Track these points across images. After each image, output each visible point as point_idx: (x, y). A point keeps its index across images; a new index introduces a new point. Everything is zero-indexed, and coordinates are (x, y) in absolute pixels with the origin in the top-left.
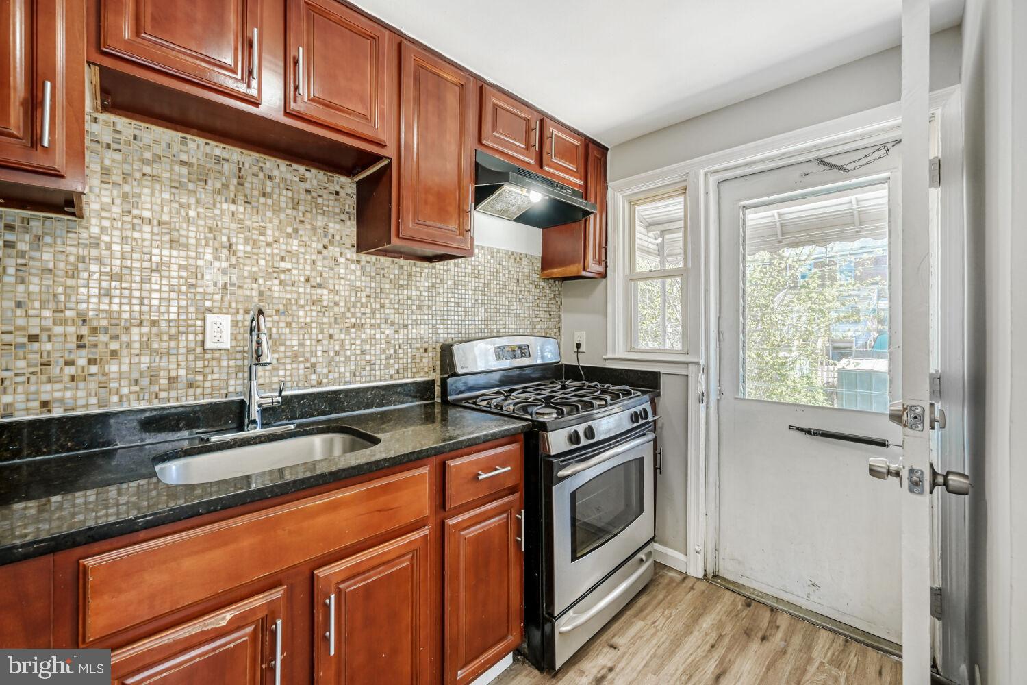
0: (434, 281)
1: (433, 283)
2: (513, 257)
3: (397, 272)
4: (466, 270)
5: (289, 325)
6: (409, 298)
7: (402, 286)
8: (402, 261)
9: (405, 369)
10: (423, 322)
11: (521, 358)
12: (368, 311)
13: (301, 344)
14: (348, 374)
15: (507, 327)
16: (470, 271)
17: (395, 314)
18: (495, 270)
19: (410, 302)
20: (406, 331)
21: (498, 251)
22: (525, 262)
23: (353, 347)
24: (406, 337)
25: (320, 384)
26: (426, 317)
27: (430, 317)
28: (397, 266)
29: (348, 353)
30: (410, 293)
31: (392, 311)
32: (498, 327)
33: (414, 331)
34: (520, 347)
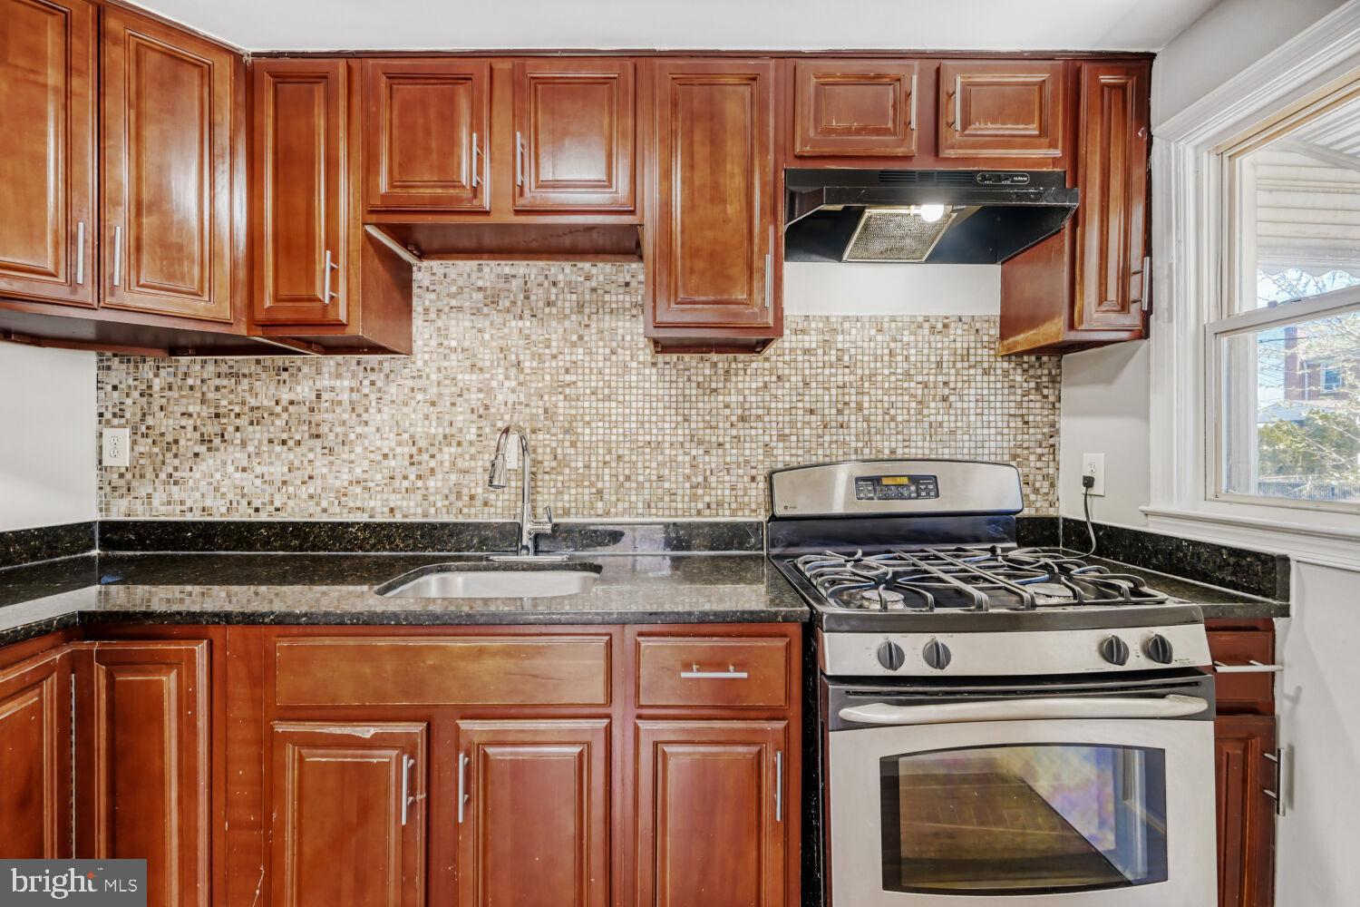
0: (767, 379)
1: (765, 383)
2: (926, 325)
3: (707, 372)
4: (826, 358)
5: (573, 444)
6: (727, 406)
7: (715, 390)
8: (714, 357)
9: (720, 504)
10: (748, 439)
11: (917, 498)
12: (667, 425)
13: (587, 467)
14: (640, 505)
15: (913, 444)
16: (833, 359)
17: (705, 428)
18: (886, 351)
19: (727, 412)
20: (720, 452)
21: (892, 319)
22: (957, 330)
23: (648, 471)
24: (721, 460)
25: (608, 513)
26: (753, 432)
27: (760, 431)
28: (708, 364)
29: (641, 478)
30: (727, 399)
31: (701, 425)
32: (893, 445)
33: (734, 451)
34: (915, 480)
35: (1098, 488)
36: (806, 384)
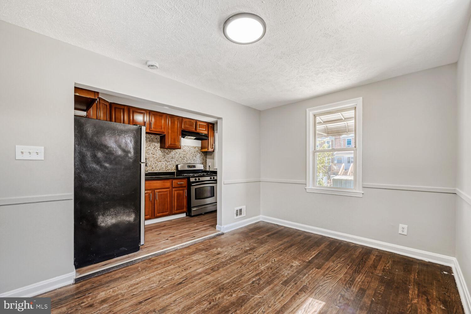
2: (193, 147)
3: (168, 152)
5: (149, 161)
7: (168, 154)
8: (168, 149)
9: (169, 169)
10: (173, 161)
11: (194, 168)
12: (162, 159)
13: (151, 164)
14: (158, 170)
15: (192, 162)
18: (189, 150)
19: (170, 157)
21: (190, 146)
22: (197, 148)
23: (160, 165)
24: (169, 163)
25: (154, 171)
30: (170, 155)
31: (167, 159)
32: (190, 162)
33: (171, 162)
34: (193, 166)
35: (210, 167)
36: (180, 154)
